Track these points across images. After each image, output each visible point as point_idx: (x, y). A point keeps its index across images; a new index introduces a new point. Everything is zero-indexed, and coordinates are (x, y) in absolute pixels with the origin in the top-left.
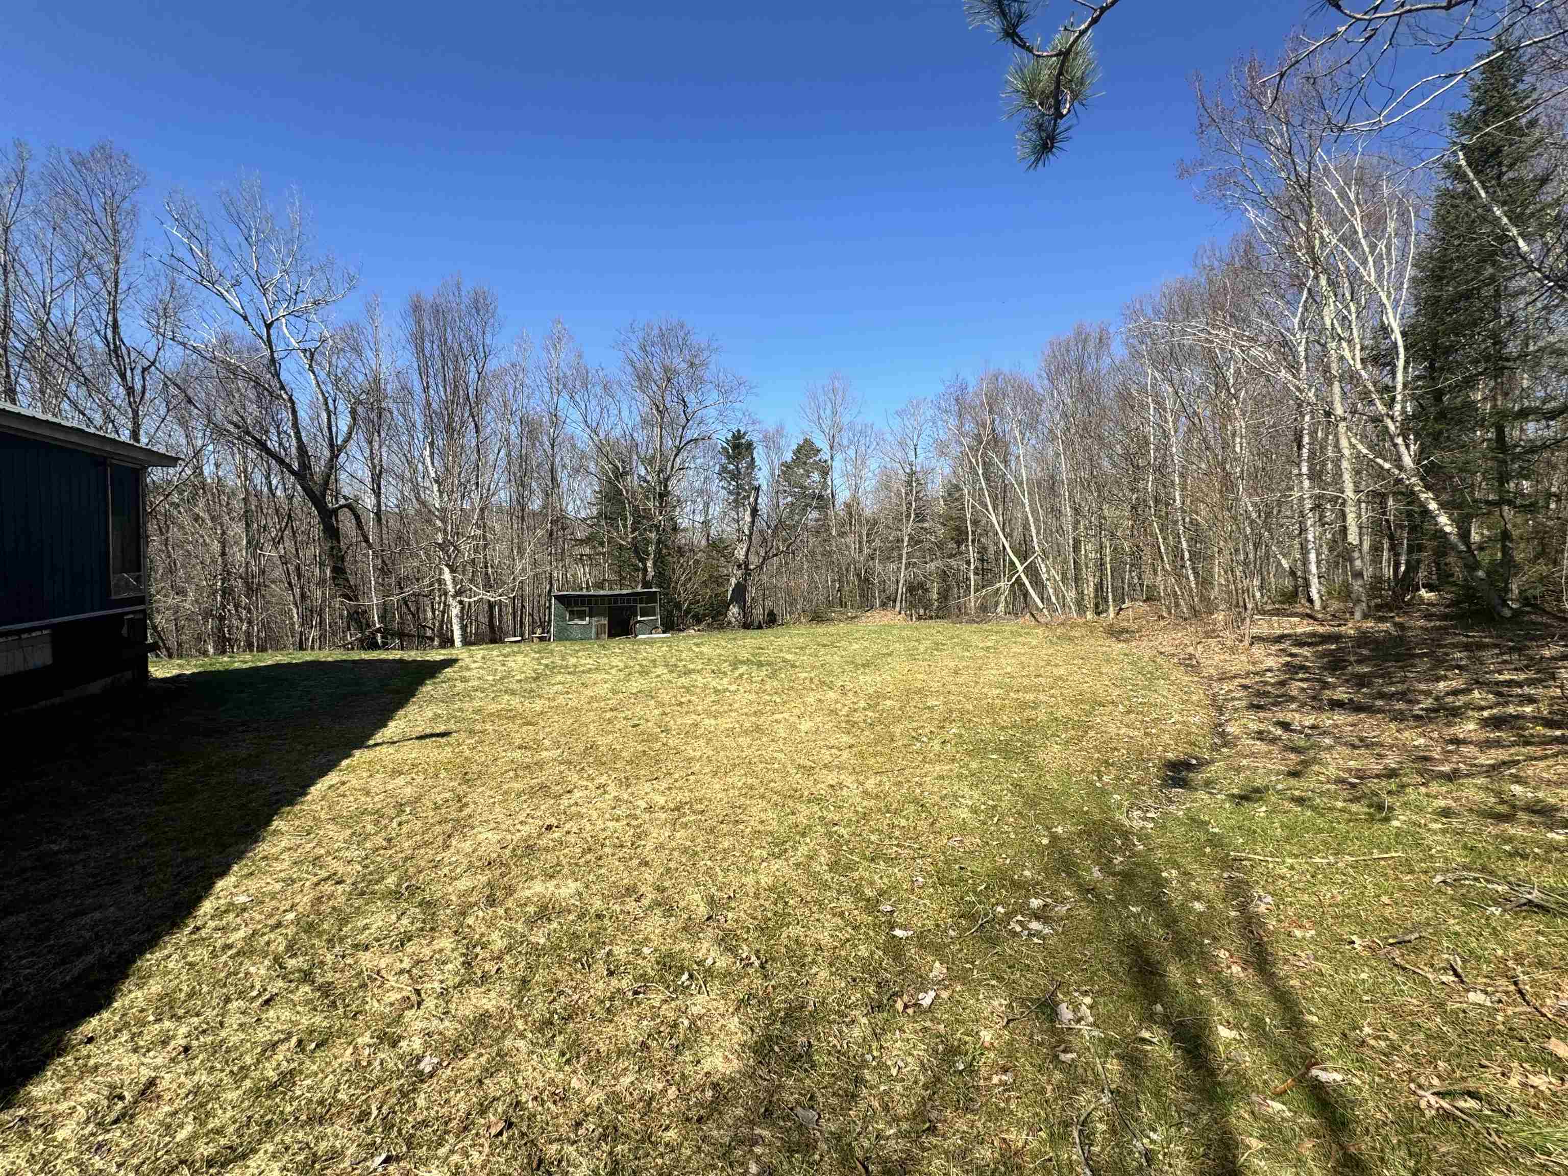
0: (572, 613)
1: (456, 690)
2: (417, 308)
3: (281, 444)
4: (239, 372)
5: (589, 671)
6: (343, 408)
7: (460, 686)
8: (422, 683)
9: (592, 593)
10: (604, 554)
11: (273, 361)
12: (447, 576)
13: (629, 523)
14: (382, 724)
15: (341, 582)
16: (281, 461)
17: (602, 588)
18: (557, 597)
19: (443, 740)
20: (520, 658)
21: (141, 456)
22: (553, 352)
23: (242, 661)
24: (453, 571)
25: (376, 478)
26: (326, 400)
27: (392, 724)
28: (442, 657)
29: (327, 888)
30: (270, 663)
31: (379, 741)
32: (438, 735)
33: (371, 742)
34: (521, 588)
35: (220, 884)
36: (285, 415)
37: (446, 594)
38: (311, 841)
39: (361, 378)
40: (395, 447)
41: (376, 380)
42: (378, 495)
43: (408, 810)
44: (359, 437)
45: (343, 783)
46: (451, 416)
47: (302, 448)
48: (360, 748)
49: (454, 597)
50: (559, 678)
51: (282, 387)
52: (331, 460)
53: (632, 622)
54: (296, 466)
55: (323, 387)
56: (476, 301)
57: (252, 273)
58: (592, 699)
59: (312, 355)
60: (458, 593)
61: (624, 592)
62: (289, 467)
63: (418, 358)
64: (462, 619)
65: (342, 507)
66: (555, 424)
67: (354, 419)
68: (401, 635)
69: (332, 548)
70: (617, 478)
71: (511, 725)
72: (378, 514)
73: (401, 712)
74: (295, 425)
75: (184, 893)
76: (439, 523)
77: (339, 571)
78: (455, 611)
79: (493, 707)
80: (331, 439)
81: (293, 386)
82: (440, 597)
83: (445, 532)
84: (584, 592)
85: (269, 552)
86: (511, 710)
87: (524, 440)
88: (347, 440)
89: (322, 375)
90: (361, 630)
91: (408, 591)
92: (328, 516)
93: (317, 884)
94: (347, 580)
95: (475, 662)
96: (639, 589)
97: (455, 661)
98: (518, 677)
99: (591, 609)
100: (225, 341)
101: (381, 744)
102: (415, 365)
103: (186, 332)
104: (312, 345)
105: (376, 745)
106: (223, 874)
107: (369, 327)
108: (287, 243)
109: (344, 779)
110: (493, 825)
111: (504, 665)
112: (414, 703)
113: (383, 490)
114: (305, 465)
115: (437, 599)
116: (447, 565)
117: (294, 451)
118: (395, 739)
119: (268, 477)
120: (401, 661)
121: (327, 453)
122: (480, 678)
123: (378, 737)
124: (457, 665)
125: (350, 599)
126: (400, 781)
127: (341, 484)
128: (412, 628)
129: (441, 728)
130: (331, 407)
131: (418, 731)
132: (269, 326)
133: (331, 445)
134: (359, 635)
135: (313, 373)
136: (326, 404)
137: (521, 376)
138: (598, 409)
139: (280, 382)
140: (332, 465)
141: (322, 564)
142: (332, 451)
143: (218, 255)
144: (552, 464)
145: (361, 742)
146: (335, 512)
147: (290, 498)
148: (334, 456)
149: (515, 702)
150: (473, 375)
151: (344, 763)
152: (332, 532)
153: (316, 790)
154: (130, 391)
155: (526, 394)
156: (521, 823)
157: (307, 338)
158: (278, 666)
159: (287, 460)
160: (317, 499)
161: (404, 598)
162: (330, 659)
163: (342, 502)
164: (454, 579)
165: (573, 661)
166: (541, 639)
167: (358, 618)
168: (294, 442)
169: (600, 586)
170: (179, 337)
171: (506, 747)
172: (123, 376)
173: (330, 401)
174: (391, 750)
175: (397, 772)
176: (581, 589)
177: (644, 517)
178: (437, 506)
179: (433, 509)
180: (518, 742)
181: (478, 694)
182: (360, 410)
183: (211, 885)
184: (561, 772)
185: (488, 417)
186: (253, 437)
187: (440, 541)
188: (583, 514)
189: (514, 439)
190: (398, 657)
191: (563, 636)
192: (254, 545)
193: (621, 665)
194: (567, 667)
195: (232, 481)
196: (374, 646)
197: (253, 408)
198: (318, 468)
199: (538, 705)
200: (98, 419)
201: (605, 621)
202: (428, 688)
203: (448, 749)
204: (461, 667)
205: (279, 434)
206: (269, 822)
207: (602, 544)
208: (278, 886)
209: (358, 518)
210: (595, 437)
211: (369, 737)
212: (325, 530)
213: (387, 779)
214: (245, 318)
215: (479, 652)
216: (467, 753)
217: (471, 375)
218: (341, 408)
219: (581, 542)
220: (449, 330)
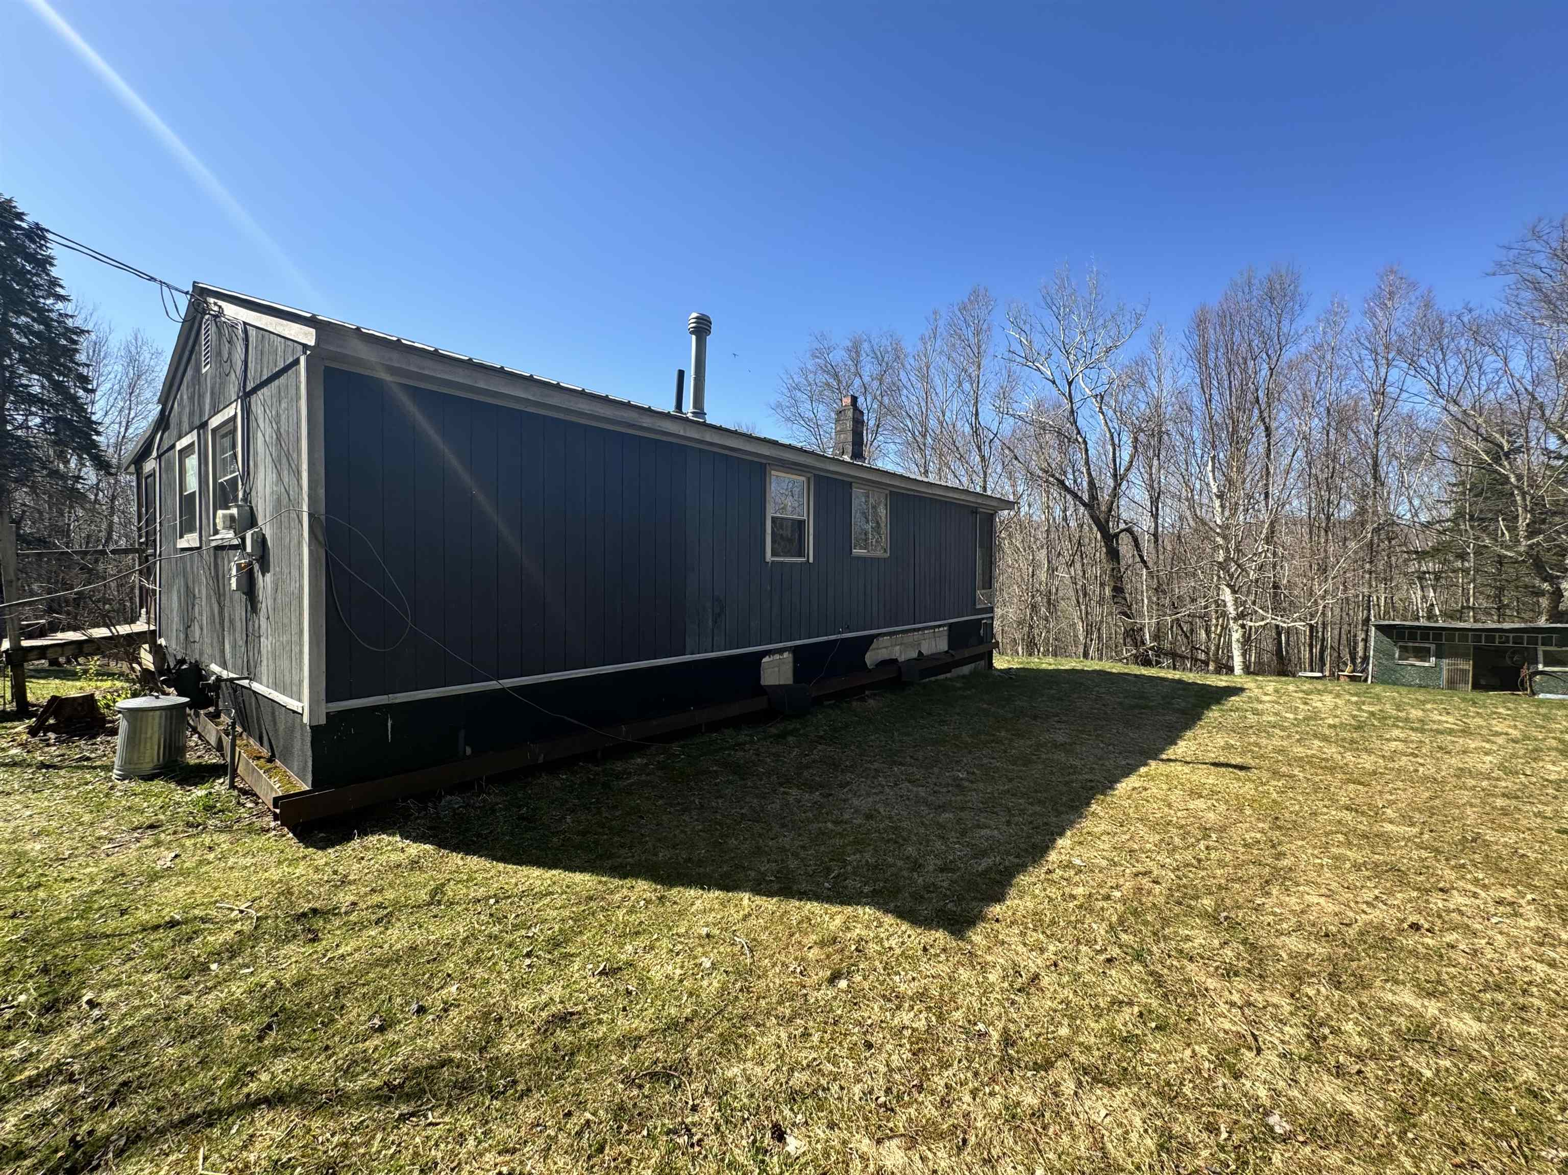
0: (1403, 649)
1: (1248, 722)
2: (1201, 323)
3: (1075, 481)
4: (1048, 427)
5: (1451, 732)
6: (1126, 439)
7: (1252, 719)
8: (1208, 707)
9: (1441, 623)
10: (1466, 571)
11: (1072, 412)
12: (1227, 596)
13: (1522, 523)
14: (1172, 741)
15: (1119, 600)
16: (1075, 496)
17: (1460, 619)
18: (1379, 628)
19: (1242, 774)
20: (1328, 699)
21: (995, 504)
22: (1380, 314)
23: (1048, 663)
24: (1234, 592)
25: (1155, 501)
26: (1112, 436)
27: (1181, 743)
28: (1224, 684)
29: (1145, 882)
30: (1067, 667)
31: (1172, 757)
32: (1235, 767)
33: (1164, 757)
34: (1323, 614)
35: (1060, 842)
36: (1079, 457)
37: (1224, 614)
38: (1125, 833)
39: (1143, 406)
40: (1172, 468)
41: (1158, 406)
42: (1155, 516)
43: (1214, 836)
44: (1140, 462)
45: (1145, 789)
46: (1236, 423)
47: (1091, 483)
48: (1155, 759)
49: (1235, 620)
50: (1396, 733)
51: (1079, 433)
52: (1115, 489)
53: (1524, 672)
54: (1086, 497)
55: (1110, 424)
56: (1271, 288)
57: (1060, 344)
58: (1461, 772)
59: (1102, 397)
60: (1241, 616)
61: (1506, 626)
62: (1080, 499)
63: (1201, 373)
64: (1243, 644)
65: (1122, 531)
66: (1379, 405)
67: (1135, 448)
68: (1174, 655)
69: (1113, 569)
70: (1497, 459)
71: (1329, 778)
72: (1155, 535)
73: (1189, 734)
74: (1087, 463)
75: (1037, 839)
76: (1220, 540)
77: (1118, 590)
78: (1236, 635)
79: (1299, 751)
80: (1115, 470)
81: (1086, 429)
82: (1217, 618)
83: (1227, 550)
84: (1423, 622)
85: (1062, 573)
86: (1327, 760)
87: (1332, 432)
88: (1128, 470)
89: (1110, 413)
90: (1136, 646)
91: (1184, 612)
92: (1110, 539)
93: (1136, 875)
94: (1125, 599)
95: (1266, 694)
96: (1542, 622)
97: (1242, 690)
98: (1330, 721)
99: (1439, 646)
100: (1039, 405)
101: (1175, 761)
102: (1198, 381)
103: (1015, 406)
104: (1101, 390)
105: (1169, 760)
106: (1061, 834)
107: (1153, 356)
108: (1084, 308)
109: (1145, 784)
110: (1324, 891)
111: (1306, 703)
112: (1202, 727)
113: (1161, 512)
114: (1093, 497)
115: (1214, 621)
116: (1228, 586)
117: (1085, 484)
118: (1188, 759)
119: (1065, 511)
120: (1180, 681)
121: (1111, 482)
122: (1276, 714)
123: (1170, 753)
124: (1244, 694)
125: (1129, 617)
126: (1200, 804)
127: (1122, 509)
128: (1183, 650)
129: (1238, 760)
130: (1117, 441)
131: (1211, 756)
132: (1070, 384)
133: (1115, 476)
134: (1134, 652)
135: (1103, 413)
136: (1112, 439)
137: (1329, 357)
138: (1462, 370)
139: (1077, 428)
140: (1115, 495)
141: (1102, 585)
142: (1115, 480)
143: (1037, 338)
144: (1375, 459)
145: (1152, 753)
146: (1116, 536)
147: (1081, 526)
148: (1118, 485)
149: (1331, 751)
150: (1265, 372)
151: (1143, 770)
152: (1113, 554)
153: (1124, 786)
154: (983, 458)
155: (1335, 376)
156: (1367, 903)
157: (1099, 384)
158: (1073, 671)
159: (1079, 494)
160: (1103, 528)
161: (1178, 619)
162: (1114, 671)
163: (1122, 526)
164: (1236, 600)
165: (1415, 713)
166: (1352, 679)
167: (1133, 635)
168: (1086, 478)
169: (1459, 615)
170: (1011, 412)
171: (1327, 803)
172: (979, 448)
173: (1115, 435)
174: (1187, 769)
175: (1195, 794)
176: (1418, 619)
177: (1555, 513)
178: (1219, 522)
179: (1212, 525)
180: (1344, 801)
181: (1277, 731)
182: (1142, 437)
183: (1054, 841)
184: (1423, 860)
185: (1281, 417)
186: (1057, 479)
187: (1221, 559)
188: (1424, 517)
189: (1316, 435)
190: (1177, 677)
191: (1388, 677)
192: (1052, 570)
193: (1515, 733)
194: (1407, 720)
195: (1039, 516)
196: (1147, 663)
197: (1055, 454)
198: (1105, 496)
199: (1367, 762)
200: (965, 480)
201: (1467, 666)
202: (1213, 714)
203: (1249, 785)
204: (1250, 697)
205: (1074, 472)
206: (1088, 804)
207: (1463, 556)
208: (1104, 863)
209: (1136, 540)
210: (1453, 408)
211: (1162, 750)
212: (1108, 553)
213: (1188, 798)
214: (1054, 382)
215: (1271, 684)
216: (1274, 795)
217: (1263, 373)
218: (1124, 439)
219: (1421, 555)
220: (1237, 333)
